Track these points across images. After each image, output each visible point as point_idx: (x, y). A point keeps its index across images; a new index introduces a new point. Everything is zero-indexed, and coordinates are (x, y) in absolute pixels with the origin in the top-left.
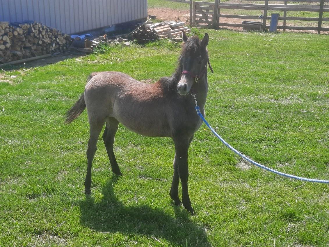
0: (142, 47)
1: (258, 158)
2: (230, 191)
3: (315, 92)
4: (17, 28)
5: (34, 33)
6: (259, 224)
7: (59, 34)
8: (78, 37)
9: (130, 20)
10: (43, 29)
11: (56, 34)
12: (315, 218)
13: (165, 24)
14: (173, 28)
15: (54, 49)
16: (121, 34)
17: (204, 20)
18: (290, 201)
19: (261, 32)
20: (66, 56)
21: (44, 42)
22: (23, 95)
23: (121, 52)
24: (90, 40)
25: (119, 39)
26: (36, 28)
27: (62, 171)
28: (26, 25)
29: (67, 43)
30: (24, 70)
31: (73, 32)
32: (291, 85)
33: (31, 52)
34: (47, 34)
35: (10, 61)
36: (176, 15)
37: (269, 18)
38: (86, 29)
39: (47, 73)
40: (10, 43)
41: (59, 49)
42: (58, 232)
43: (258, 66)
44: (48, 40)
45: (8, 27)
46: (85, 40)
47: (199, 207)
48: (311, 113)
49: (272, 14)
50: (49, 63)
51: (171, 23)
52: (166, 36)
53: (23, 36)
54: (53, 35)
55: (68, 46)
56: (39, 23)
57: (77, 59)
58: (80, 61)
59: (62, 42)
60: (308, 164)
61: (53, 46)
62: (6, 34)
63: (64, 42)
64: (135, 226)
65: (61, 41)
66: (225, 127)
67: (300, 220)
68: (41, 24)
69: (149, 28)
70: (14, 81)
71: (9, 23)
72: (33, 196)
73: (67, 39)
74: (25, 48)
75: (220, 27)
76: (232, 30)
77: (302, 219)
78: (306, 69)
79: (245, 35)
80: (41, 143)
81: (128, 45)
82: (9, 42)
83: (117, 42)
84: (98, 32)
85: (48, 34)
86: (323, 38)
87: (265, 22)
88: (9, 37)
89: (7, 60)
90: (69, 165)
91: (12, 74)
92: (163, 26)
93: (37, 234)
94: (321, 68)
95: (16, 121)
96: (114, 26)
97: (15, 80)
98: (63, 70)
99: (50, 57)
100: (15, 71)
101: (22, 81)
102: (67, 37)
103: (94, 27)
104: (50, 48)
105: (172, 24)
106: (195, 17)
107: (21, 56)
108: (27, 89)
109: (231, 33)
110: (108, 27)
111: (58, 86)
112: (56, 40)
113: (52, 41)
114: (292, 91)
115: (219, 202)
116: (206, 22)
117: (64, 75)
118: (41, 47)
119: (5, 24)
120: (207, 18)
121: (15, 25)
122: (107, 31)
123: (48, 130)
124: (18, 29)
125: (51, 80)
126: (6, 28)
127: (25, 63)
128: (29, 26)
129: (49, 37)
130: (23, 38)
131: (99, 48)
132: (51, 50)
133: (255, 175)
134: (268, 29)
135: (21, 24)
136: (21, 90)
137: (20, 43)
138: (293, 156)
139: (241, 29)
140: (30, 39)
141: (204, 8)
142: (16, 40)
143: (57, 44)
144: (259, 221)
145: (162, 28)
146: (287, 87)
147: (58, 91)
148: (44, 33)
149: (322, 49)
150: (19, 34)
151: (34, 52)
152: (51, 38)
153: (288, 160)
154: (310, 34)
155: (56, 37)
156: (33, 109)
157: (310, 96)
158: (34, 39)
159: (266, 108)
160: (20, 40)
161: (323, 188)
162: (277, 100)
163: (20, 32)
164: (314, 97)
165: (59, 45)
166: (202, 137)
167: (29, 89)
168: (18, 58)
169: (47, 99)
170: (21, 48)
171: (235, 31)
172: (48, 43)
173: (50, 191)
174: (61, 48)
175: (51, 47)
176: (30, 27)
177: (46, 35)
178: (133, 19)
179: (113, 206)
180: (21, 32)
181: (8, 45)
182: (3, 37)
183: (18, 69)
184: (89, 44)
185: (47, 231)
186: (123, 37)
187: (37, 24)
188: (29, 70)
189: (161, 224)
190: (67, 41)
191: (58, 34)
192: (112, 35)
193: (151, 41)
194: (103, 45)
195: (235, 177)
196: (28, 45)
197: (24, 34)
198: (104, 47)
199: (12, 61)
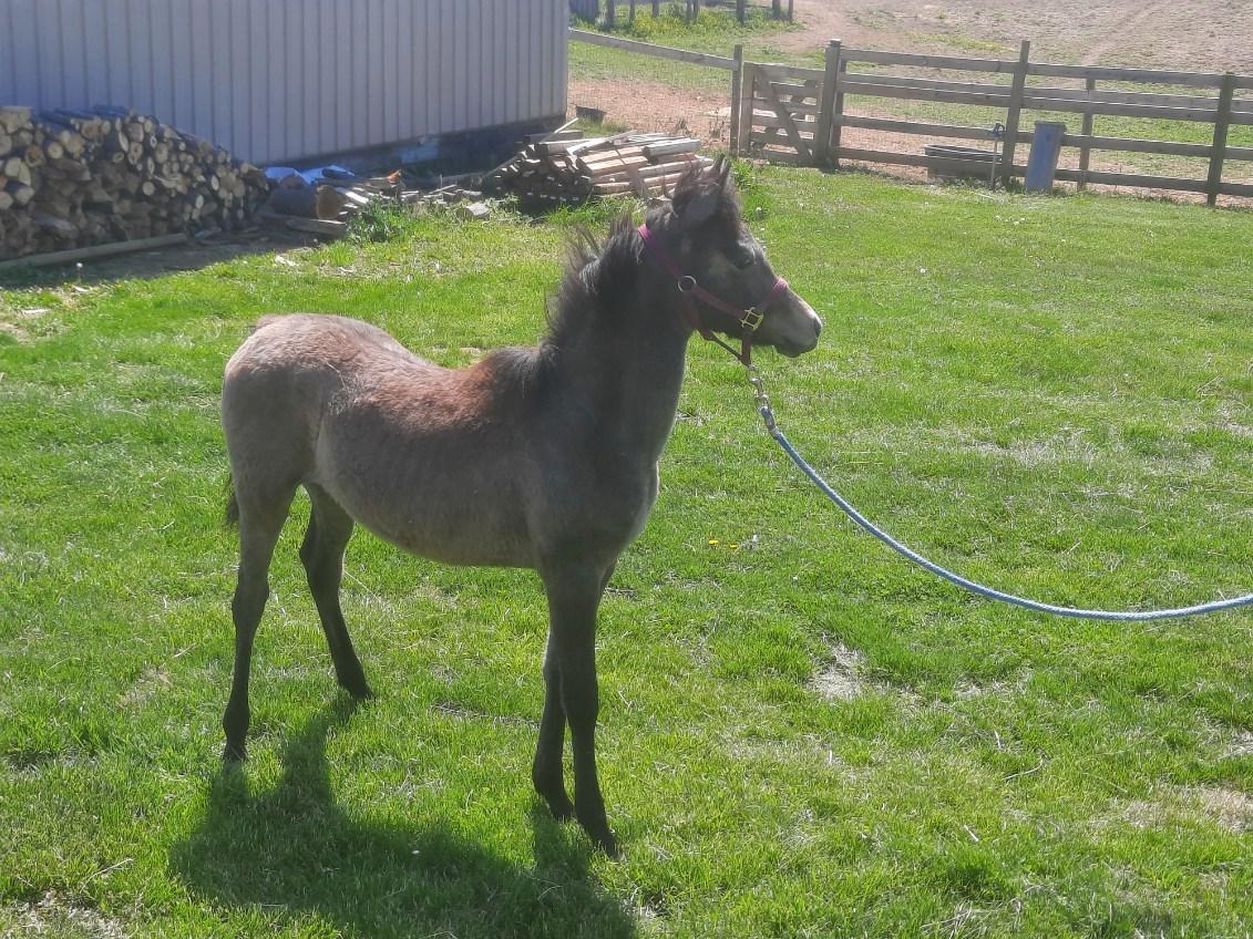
0: (533, 224)
1: (893, 657)
2: (764, 775)
3: (1151, 425)
4: (59, 132)
5: (126, 154)
6: (849, 901)
7: (220, 160)
8: (294, 175)
9: (499, 121)
10: (160, 138)
11: (210, 159)
12: (1060, 889)
13: (627, 143)
14: (653, 157)
15: (201, 217)
16: (460, 172)
17: (782, 132)
18: (980, 824)
19: (993, 189)
20: (240, 243)
21: (160, 189)
22: (54, 383)
23: (453, 238)
24: (337, 189)
25: (447, 190)
26: (134, 136)
27: (151, 673)
28: (97, 121)
29: (251, 197)
30: (78, 289)
31: (277, 155)
32: (1067, 392)
33: (112, 224)
34: (174, 158)
35: (31, 254)
36: (681, 109)
37: (1025, 138)
38: (328, 148)
39: (160, 305)
40: (32, 186)
41: (217, 216)
42: (99, 897)
43: (957, 315)
44: (177, 182)
45: (30, 126)
46: (319, 189)
47: (635, 831)
48: (1120, 501)
49: (1038, 124)
50: (172, 268)
51: (651, 139)
52: (626, 189)
53: (83, 161)
54: (200, 165)
55: (252, 207)
56: (146, 118)
57: (279, 258)
58: (291, 264)
59: (231, 191)
60: (1074, 691)
61: (194, 206)
62: (18, 152)
63: (240, 191)
64: (388, 887)
65: (228, 186)
66: (789, 537)
67: (1003, 893)
68: (156, 122)
69: (564, 155)
70: (31, 328)
71: (32, 111)
72: (28, 758)
73: (249, 180)
74: (90, 206)
75: (843, 161)
76: (886, 176)
77: (1012, 893)
78: (1133, 337)
79: (929, 198)
80: (92, 565)
81: (481, 212)
82: (28, 182)
83: (441, 202)
84: (373, 160)
85: (179, 161)
86: (1224, 221)
87: (1009, 151)
88: (32, 165)
89: (15, 249)
90: (183, 651)
91: (30, 302)
92: (616, 148)
93: (22, 898)
94: (1191, 336)
95: (10, 479)
96: (435, 142)
97: (35, 326)
98: (223, 297)
99: (180, 246)
100: (40, 291)
101: (62, 329)
102: (251, 172)
103: (360, 143)
104: (182, 211)
105: (652, 142)
106: (751, 119)
107: (70, 236)
108: (74, 360)
109: (880, 186)
110: (413, 143)
111: (193, 355)
112: (208, 185)
113: (194, 186)
114: (1066, 416)
115: (715, 813)
116: (792, 140)
117: (221, 316)
118: (150, 207)
119: (19, 116)
120: (793, 128)
121: (53, 120)
122: (407, 157)
123: (126, 518)
124: (66, 136)
125: (172, 332)
126: (21, 129)
127: (80, 265)
128: (107, 124)
129: (181, 171)
130: (83, 171)
131: (369, 219)
132: (186, 218)
133: (868, 722)
134: (1022, 180)
135: (78, 117)
136: (51, 363)
137: (68, 190)
138: (1026, 656)
139: (920, 172)
140: (111, 177)
141: (787, 90)
142: (54, 177)
143: (213, 196)
144: (850, 894)
145: (611, 159)
146: (1052, 400)
147: (187, 374)
148: (162, 156)
149: (1211, 264)
150: (67, 154)
151: (122, 225)
152: (188, 175)
153: (1004, 672)
154: (1176, 204)
155: (209, 173)
156: (84, 435)
157: (1131, 436)
158: (123, 177)
159: (957, 473)
160: (71, 175)
161: (1113, 781)
162: (1003, 445)
163: (70, 150)
164: (1145, 444)
165: (220, 202)
166: (695, 568)
167: (79, 361)
168: (61, 243)
169: (143, 400)
170: (73, 209)
171: (897, 178)
172: (178, 193)
173: (92, 742)
174: (225, 212)
175: (188, 208)
176: (113, 128)
177: (172, 163)
178: (511, 118)
179: (318, 810)
180: (76, 147)
181: (25, 195)
182: (5, 164)
183: (54, 284)
184: (333, 204)
185: (61, 888)
186: (465, 184)
187: (138, 122)
188: (96, 288)
189: (484, 883)
190: (251, 189)
191: (215, 162)
192: (421, 176)
193: (569, 202)
194: (384, 209)
195: (792, 724)
196: (100, 195)
197: (85, 154)
198: (389, 219)
199: (38, 252)
